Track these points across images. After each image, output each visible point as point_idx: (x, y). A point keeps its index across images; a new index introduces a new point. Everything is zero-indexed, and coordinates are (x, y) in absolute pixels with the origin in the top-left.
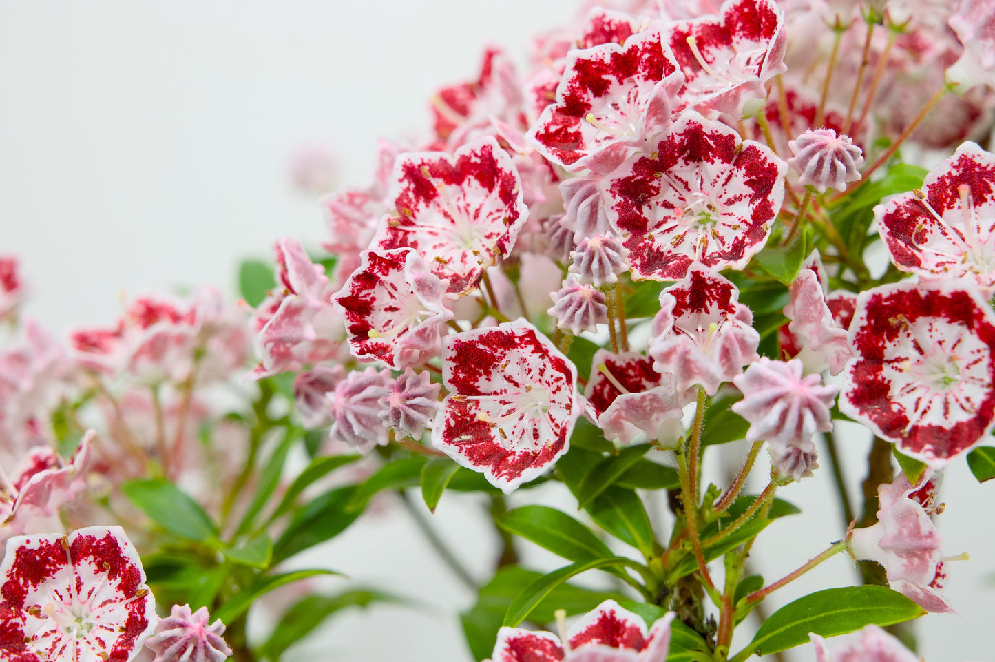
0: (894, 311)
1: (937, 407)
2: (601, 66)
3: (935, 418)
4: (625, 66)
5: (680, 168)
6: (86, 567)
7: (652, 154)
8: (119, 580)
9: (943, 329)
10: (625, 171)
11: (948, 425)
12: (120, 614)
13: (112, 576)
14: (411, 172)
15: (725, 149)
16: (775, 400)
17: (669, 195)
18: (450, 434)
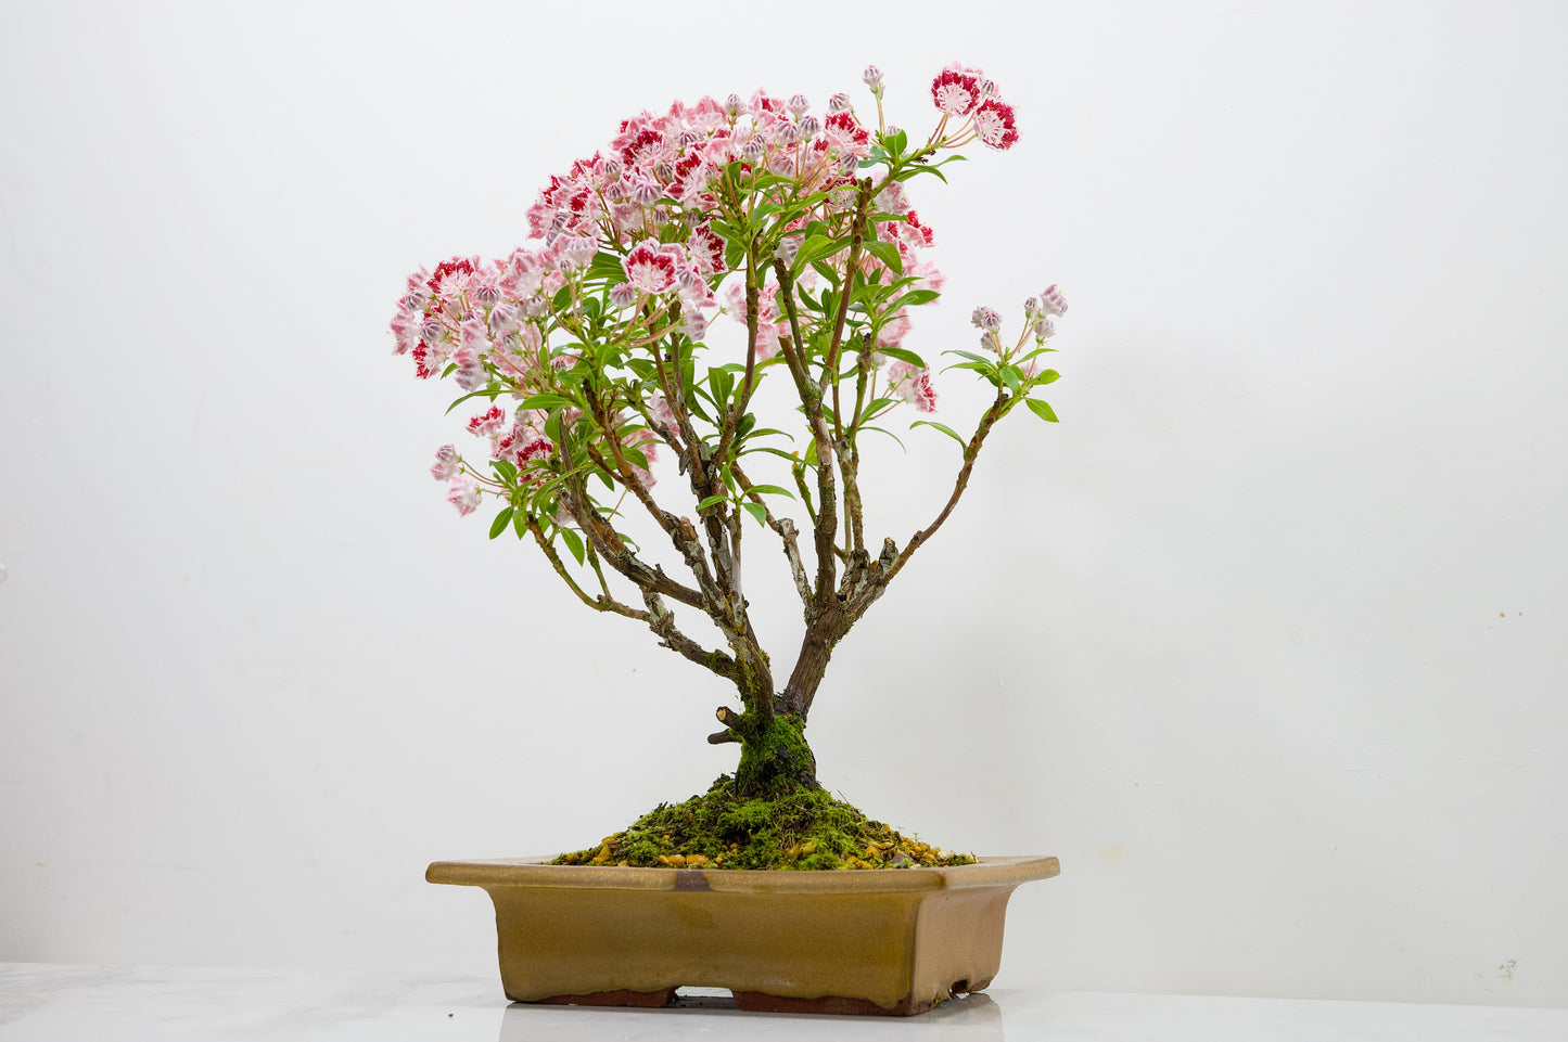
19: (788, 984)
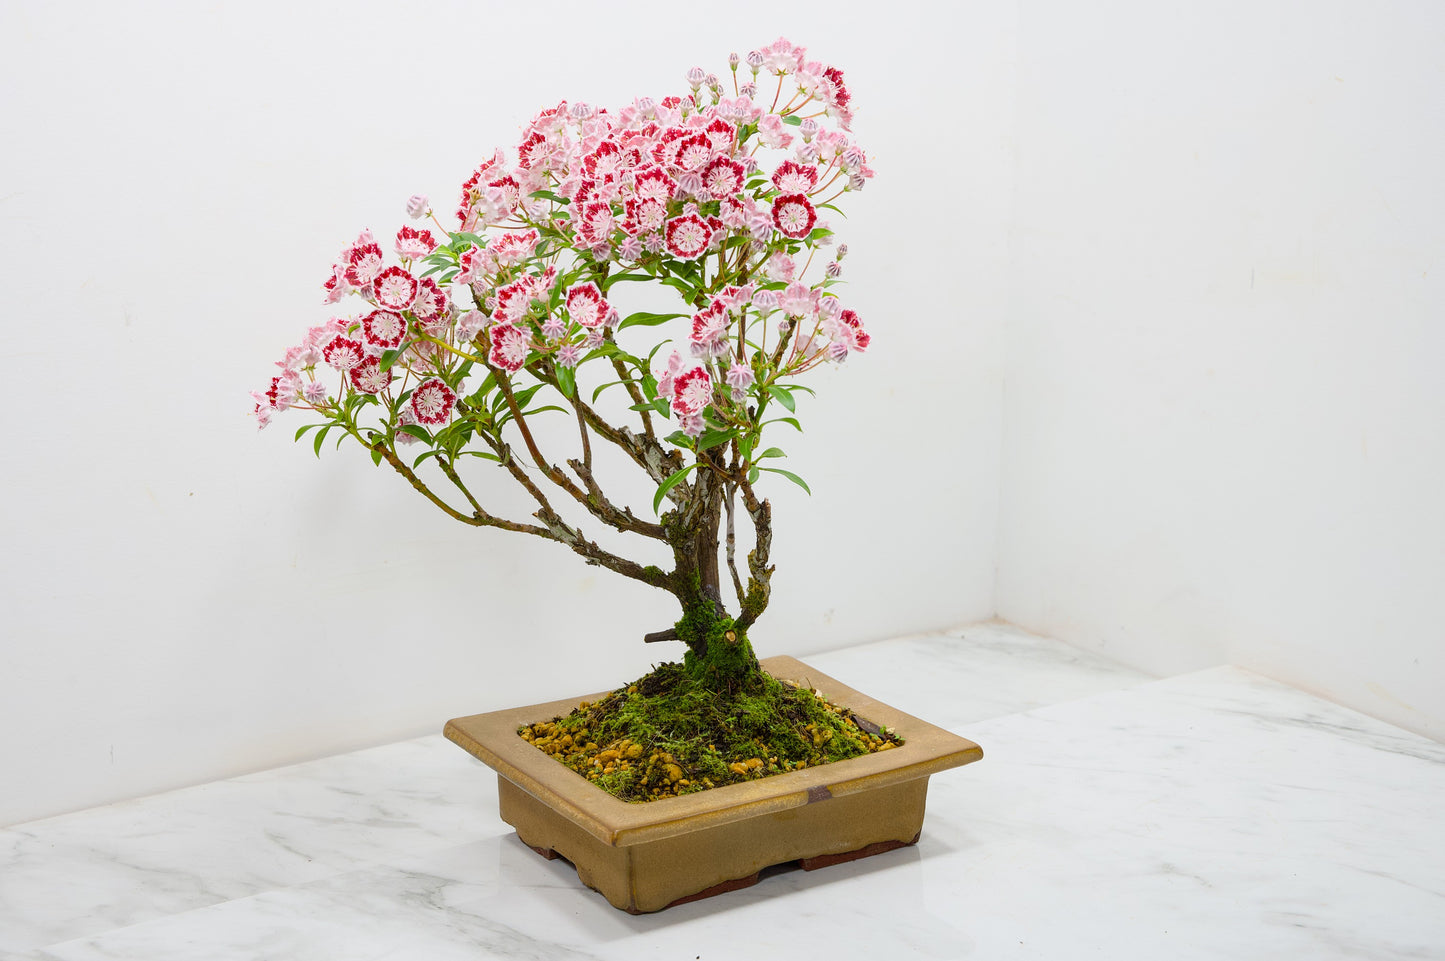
0: (781, 202)
1: (794, 226)
2: (687, 142)
3: (794, 230)
4: (692, 141)
5: (714, 170)
6: (582, 295)
7: (708, 166)
8: (592, 298)
9: (793, 205)
10: (703, 171)
11: (799, 231)
12: (595, 307)
13: (589, 297)
14: (637, 177)
15: (727, 163)
16: (761, 227)
17: (711, 177)
18: (669, 249)
19: (846, 844)
